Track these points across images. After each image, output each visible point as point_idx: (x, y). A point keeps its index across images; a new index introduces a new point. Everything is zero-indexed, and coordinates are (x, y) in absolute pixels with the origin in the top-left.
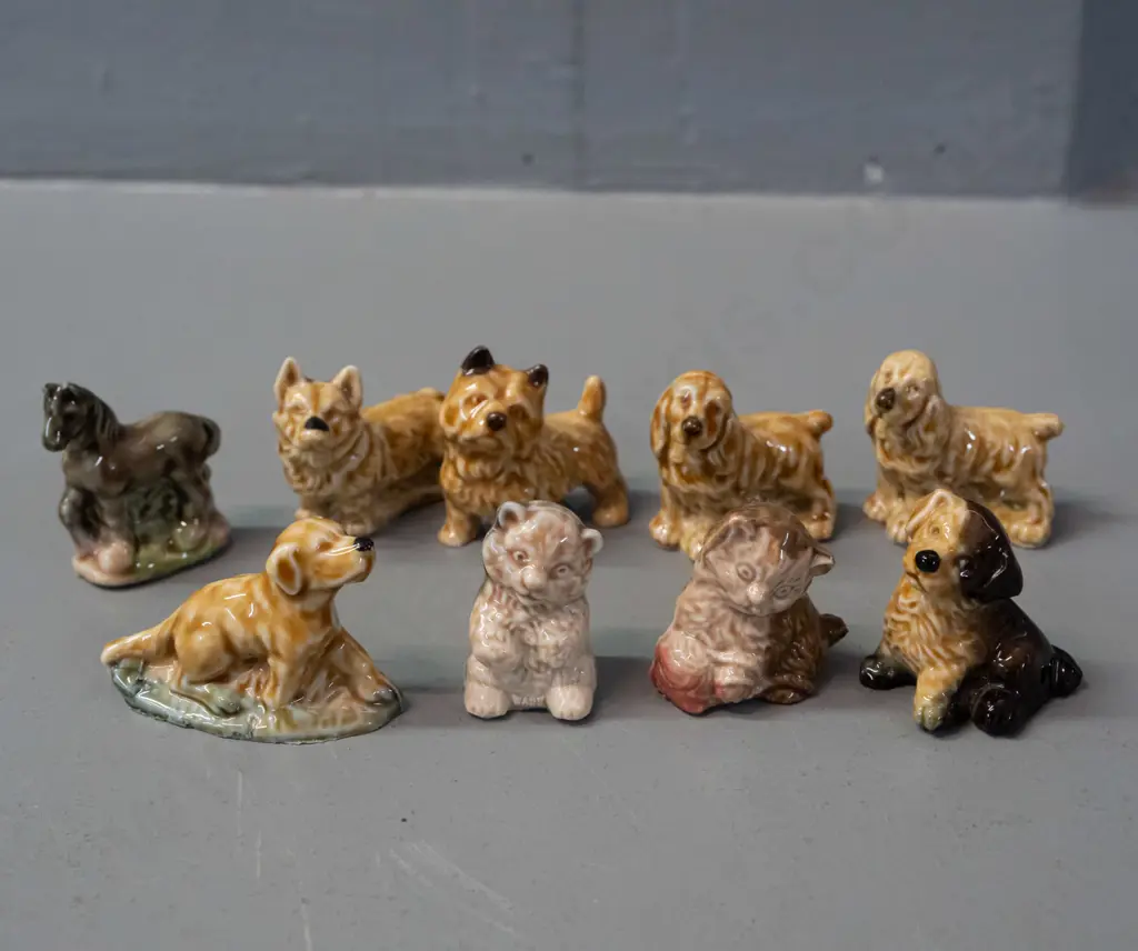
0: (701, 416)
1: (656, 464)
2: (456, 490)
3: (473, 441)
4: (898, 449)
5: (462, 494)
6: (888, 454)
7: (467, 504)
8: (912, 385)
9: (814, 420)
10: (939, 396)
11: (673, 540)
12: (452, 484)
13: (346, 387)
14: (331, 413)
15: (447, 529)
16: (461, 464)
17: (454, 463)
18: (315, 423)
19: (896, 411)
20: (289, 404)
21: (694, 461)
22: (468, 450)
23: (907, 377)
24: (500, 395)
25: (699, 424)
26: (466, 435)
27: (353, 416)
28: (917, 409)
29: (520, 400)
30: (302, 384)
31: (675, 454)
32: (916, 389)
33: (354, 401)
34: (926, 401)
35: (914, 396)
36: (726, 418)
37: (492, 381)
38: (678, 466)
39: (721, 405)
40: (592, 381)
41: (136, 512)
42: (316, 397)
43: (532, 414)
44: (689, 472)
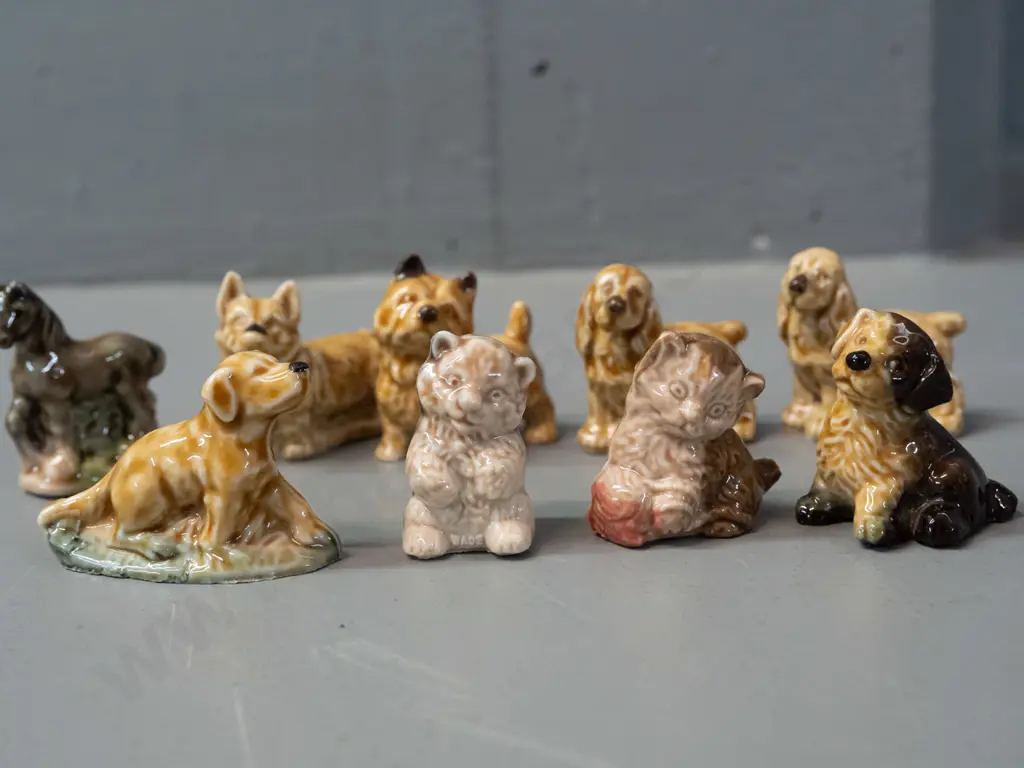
0: (624, 297)
1: (582, 362)
2: (392, 398)
3: (406, 338)
4: (812, 342)
5: (397, 401)
6: (803, 351)
7: (402, 413)
8: (822, 274)
9: (729, 327)
10: (847, 285)
11: (602, 443)
12: (388, 393)
13: (286, 303)
14: (271, 322)
15: (384, 445)
16: (395, 368)
17: (388, 370)
18: (254, 328)
19: (808, 295)
20: (230, 316)
21: (618, 350)
22: (403, 353)
23: (817, 265)
24: (431, 295)
25: (623, 303)
26: (400, 332)
27: (292, 330)
28: (828, 296)
29: (450, 300)
30: (243, 298)
31: (600, 348)
32: (826, 276)
33: (293, 316)
34: (835, 289)
35: (823, 284)
36: (647, 305)
37: (425, 285)
38: (604, 359)
39: (643, 291)
40: (518, 305)
41: (82, 426)
42: (256, 308)
43: (462, 315)
44: (614, 364)
